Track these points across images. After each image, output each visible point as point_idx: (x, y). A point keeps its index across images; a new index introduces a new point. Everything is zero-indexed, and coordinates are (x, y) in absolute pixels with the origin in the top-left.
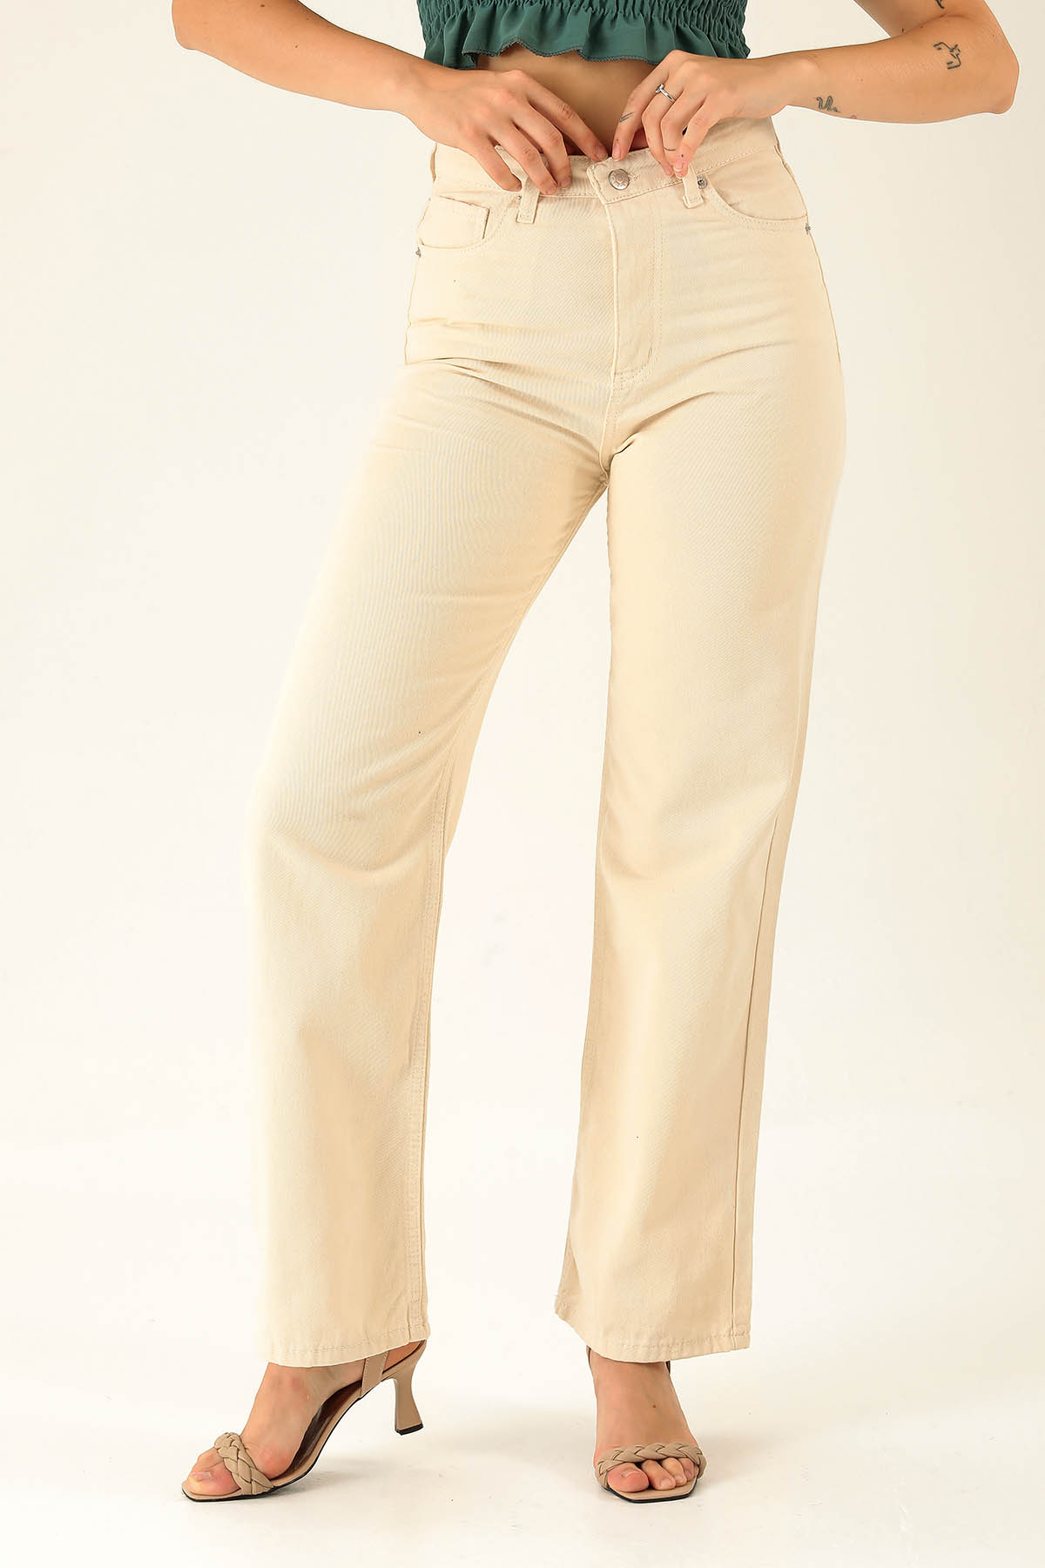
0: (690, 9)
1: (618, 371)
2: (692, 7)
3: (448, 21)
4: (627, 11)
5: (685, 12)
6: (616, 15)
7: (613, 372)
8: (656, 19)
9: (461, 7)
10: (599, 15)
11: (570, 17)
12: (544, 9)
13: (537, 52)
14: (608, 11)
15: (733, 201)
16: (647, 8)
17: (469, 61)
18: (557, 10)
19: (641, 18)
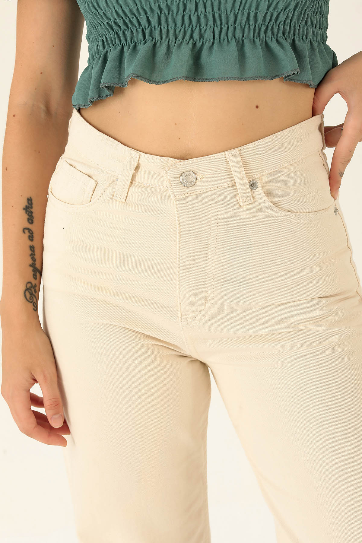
0: (276, 25)
1: (183, 314)
2: (278, 23)
3: (96, 59)
4: (222, 37)
5: (272, 28)
6: (213, 43)
7: (179, 315)
8: (246, 41)
9: (104, 49)
10: (199, 45)
11: (174, 50)
12: (155, 45)
13: (150, 81)
14: (207, 41)
15: (276, 200)
16: (238, 34)
17: (106, 92)
18: (164, 46)
19: (233, 43)
